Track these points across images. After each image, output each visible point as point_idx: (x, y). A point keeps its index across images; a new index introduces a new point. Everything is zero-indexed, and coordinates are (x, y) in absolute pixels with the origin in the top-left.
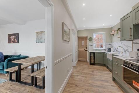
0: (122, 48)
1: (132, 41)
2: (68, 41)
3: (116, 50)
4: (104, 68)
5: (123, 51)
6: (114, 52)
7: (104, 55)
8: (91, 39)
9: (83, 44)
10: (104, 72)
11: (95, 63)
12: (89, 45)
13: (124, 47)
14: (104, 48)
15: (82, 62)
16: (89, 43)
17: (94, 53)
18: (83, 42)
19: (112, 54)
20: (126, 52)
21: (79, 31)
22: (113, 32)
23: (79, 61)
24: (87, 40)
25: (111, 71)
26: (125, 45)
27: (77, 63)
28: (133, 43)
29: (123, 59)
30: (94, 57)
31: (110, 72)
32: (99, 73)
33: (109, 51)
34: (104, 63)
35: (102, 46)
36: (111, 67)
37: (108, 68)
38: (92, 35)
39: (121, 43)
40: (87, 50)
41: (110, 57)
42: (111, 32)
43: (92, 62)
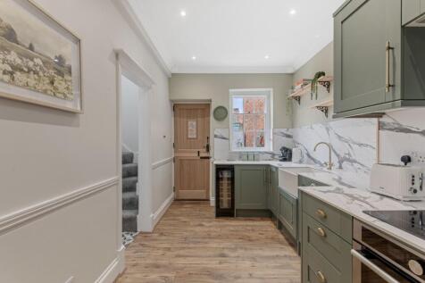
0: (330, 146)
1: (375, 120)
3: (308, 155)
5: (335, 160)
6: (301, 162)
7: (268, 174)
8: (222, 113)
9: (192, 135)
11: (236, 207)
12: (216, 136)
13: (337, 144)
14: (269, 146)
15: (187, 208)
16: (215, 127)
17: (231, 168)
18: (192, 124)
19: (296, 173)
20: (345, 164)
22: (298, 91)
23: (178, 201)
24: (209, 116)
25: (294, 243)
26: (340, 137)
28: (381, 126)
33: (285, 160)
34: (269, 208)
35: (261, 142)
36: (291, 228)
37: (280, 226)
38: (227, 97)
39: (328, 129)
40: (208, 158)
41: (289, 188)
42: (293, 88)
43: (225, 205)
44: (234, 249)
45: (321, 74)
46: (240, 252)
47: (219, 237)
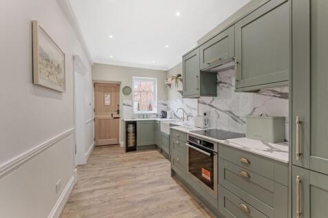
0: (183, 110)
1: (197, 99)
2: (61, 92)
3: (175, 115)
4: (156, 153)
5: (185, 116)
6: (171, 118)
7: (155, 126)
8: (128, 90)
9: (108, 102)
10: (155, 163)
11: (138, 145)
12: (124, 104)
13: (186, 109)
14: (155, 111)
15: (105, 150)
16: (123, 99)
17: (134, 123)
18: (108, 97)
19: (168, 123)
20: (189, 118)
21: (95, 67)
22: (169, 81)
23: (97, 147)
24: (119, 91)
25: (168, 157)
26: (187, 106)
27: (91, 155)
28: (199, 102)
29: (188, 131)
30: (135, 132)
31: (166, 161)
32: (147, 168)
33: (163, 117)
34: (156, 143)
35: (150, 108)
36: (166, 150)
37: (162, 151)
38: (132, 82)
39: (183, 102)
40: (118, 118)
41: (165, 130)
42: (167, 79)
43: (131, 144)
44: (140, 164)
45: (180, 75)
46: (143, 165)
47: (130, 161)
